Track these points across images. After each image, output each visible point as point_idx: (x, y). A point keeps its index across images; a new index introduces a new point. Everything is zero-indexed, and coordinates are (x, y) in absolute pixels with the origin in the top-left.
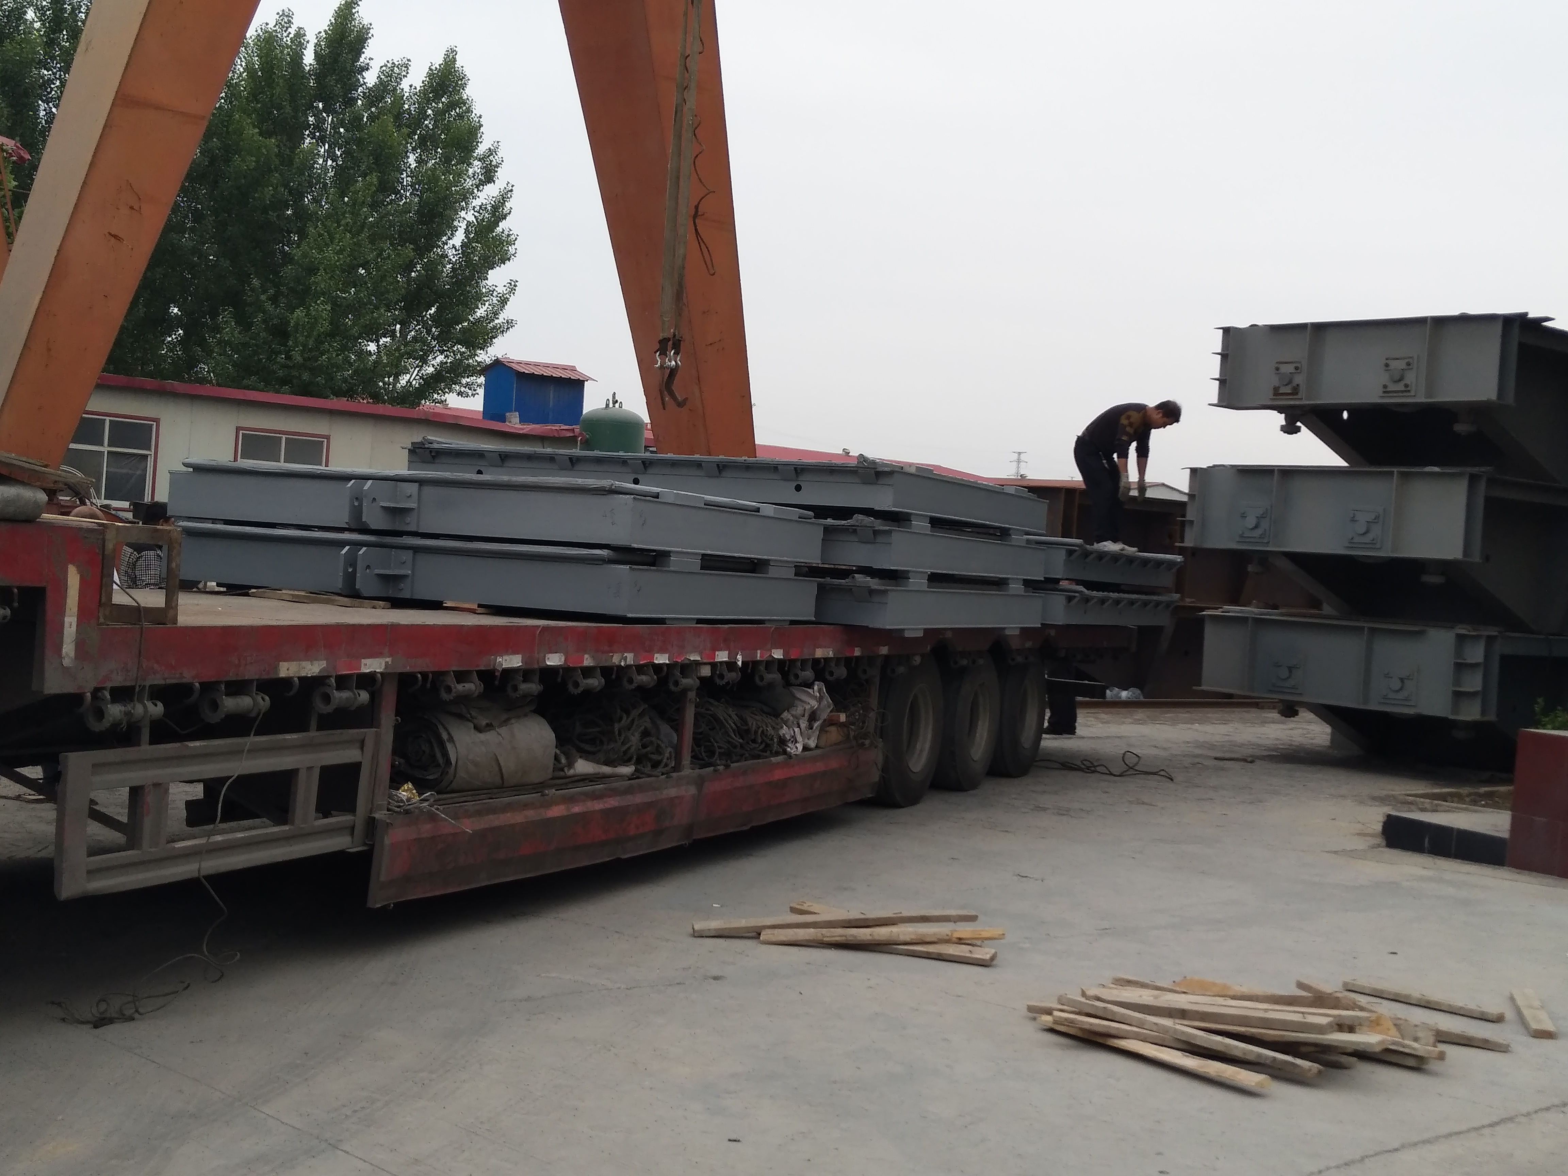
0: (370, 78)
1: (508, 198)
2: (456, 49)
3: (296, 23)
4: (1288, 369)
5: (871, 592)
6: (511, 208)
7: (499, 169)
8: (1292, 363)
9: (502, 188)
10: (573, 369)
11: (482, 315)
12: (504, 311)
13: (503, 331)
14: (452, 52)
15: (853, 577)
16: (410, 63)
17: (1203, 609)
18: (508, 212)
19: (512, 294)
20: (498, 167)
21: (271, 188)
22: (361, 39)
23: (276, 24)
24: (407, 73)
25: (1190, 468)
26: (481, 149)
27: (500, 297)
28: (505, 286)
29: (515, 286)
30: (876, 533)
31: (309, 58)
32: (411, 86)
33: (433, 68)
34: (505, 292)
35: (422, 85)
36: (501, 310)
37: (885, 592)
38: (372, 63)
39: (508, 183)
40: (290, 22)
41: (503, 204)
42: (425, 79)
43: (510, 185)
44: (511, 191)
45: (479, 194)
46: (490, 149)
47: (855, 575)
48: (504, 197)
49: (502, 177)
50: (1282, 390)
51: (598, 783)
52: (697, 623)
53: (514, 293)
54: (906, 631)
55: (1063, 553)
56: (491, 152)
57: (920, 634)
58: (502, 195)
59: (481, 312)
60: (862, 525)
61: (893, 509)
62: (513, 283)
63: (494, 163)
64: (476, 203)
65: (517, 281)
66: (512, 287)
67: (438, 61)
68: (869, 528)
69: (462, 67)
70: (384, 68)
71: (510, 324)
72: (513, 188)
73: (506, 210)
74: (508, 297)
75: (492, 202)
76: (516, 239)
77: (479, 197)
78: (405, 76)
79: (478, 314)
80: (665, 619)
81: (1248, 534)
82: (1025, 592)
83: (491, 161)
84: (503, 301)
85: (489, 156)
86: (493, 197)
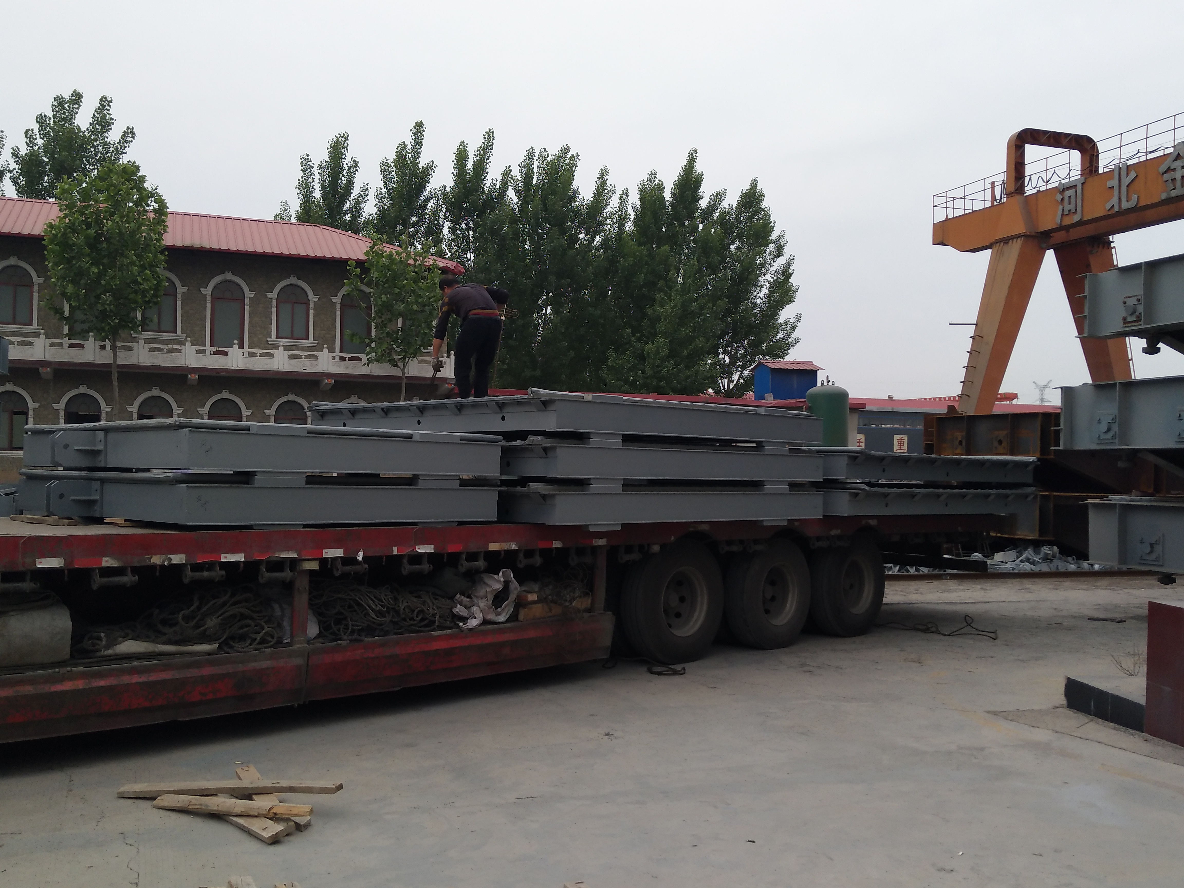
0: (703, 203)
1: (792, 264)
2: (757, 179)
3: (659, 177)
4: (1132, 302)
5: (544, 497)
6: (794, 270)
7: (785, 247)
8: (1133, 296)
9: (788, 258)
10: (811, 363)
11: (781, 337)
12: (794, 333)
13: (793, 345)
14: (755, 181)
15: (529, 485)
16: (726, 191)
17: (1086, 498)
18: (792, 272)
19: (798, 322)
20: (784, 246)
21: (643, 275)
22: (699, 181)
23: (648, 180)
24: (725, 198)
25: (1061, 388)
26: (774, 236)
27: (791, 325)
28: (794, 318)
29: (801, 317)
30: (545, 450)
31: (667, 195)
32: (729, 205)
33: (744, 192)
34: (794, 322)
35: (737, 203)
36: (793, 333)
37: (553, 496)
38: (704, 195)
39: (791, 255)
40: (655, 177)
41: (789, 268)
42: (738, 199)
43: (792, 256)
44: (793, 259)
45: (774, 264)
46: (779, 235)
47: (530, 484)
48: (789, 264)
49: (787, 252)
50: (1129, 320)
51: (151, 660)
52: (303, 528)
53: (800, 321)
54: (590, 527)
55: (846, 458)
56: (780, 237)
57: (619, 528)
58: (788, 263)
59: (780, 336)
60: (533, 443)
61: (557, 430)
62: (799, 316)
63: (782, 244)
64: (773, 269)
65: (801, 314)
66: (799, 318)
67: (747, 186)
68: (539, 446)
69: (761, 189)
70: (712, 197)
71: (797, 341)
72: (795, 257)
73: (791, 271)
74: (796, 324)
75: (782, 268)
76: (798, 288)
77: (774, 266)
78: (724, 200)
79: (778, 337)
80: (252, 525)
81: (1103, 437)
82: (790, 491)
83: (780, 243)
84: (794, 328)
85: (779, 240)
86: (782, 265)
